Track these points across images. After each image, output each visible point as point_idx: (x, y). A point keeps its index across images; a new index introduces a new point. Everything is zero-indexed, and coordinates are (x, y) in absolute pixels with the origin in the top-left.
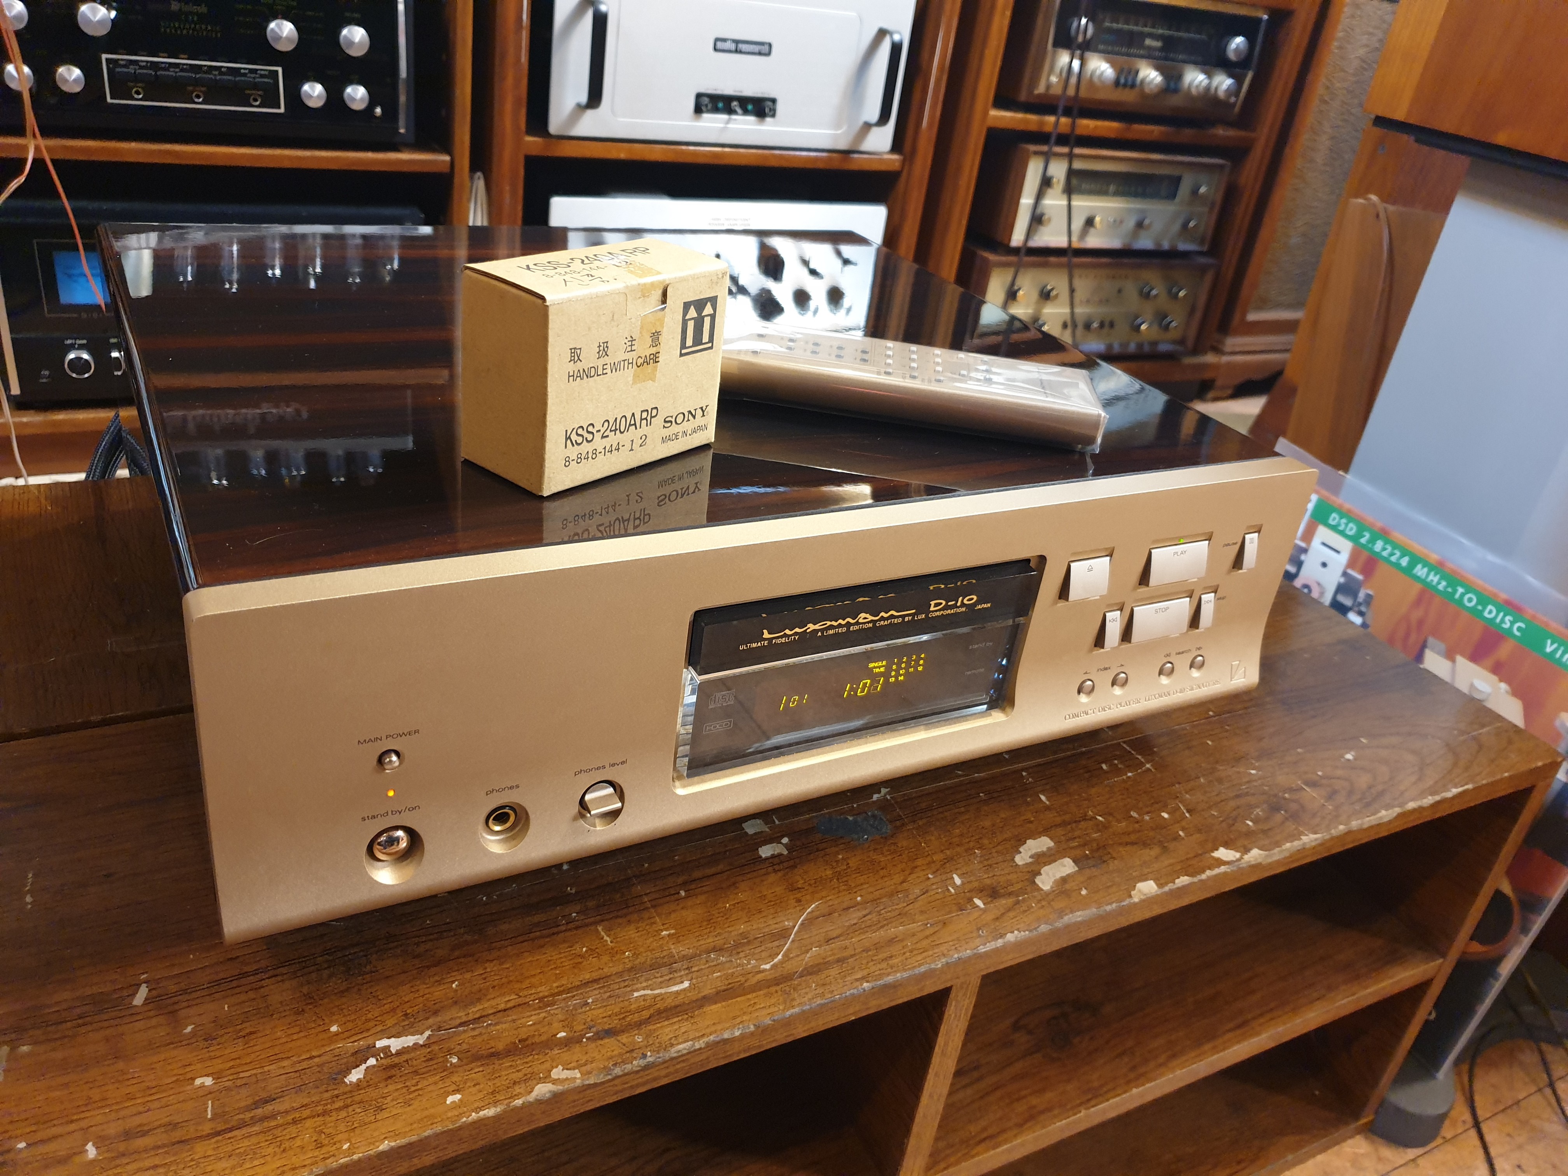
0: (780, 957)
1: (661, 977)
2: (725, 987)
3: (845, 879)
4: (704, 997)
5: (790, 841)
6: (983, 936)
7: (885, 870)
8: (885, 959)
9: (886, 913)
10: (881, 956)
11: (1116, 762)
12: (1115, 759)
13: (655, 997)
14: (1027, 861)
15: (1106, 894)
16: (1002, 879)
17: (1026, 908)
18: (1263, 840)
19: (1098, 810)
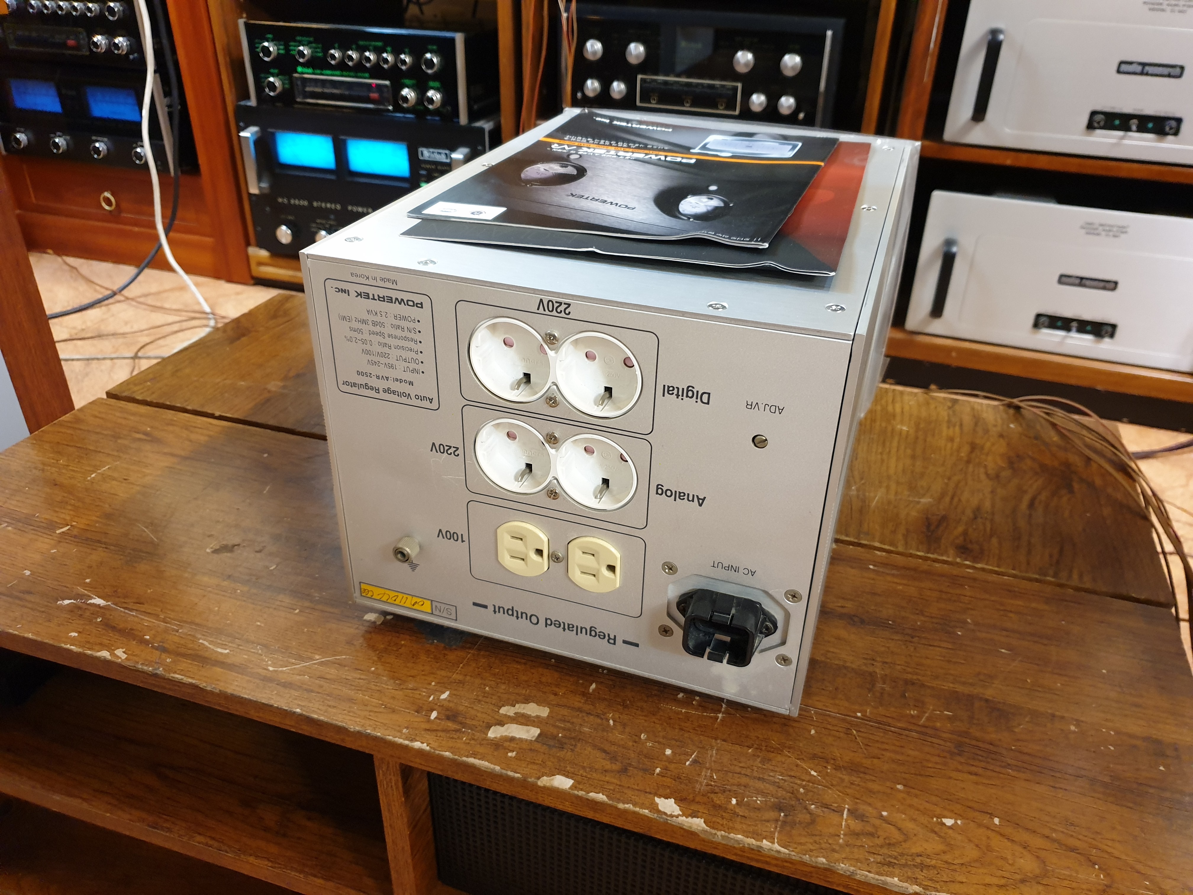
0: (284, 669)
1: (223, 641)
2: (238, 664)
3: (383, 655)
4: (223, 663)
5: (392, 619)
6: (402, 733)
7: (413, 664)
8: (330, 706)
9: (374, 685)
10: (330, 703)
13: (207, 647)
14: (508, 714)
15: (524, 765)
16: (473, 712)
17: (455, 736)
18: (723, 819)
19: (619, 717)
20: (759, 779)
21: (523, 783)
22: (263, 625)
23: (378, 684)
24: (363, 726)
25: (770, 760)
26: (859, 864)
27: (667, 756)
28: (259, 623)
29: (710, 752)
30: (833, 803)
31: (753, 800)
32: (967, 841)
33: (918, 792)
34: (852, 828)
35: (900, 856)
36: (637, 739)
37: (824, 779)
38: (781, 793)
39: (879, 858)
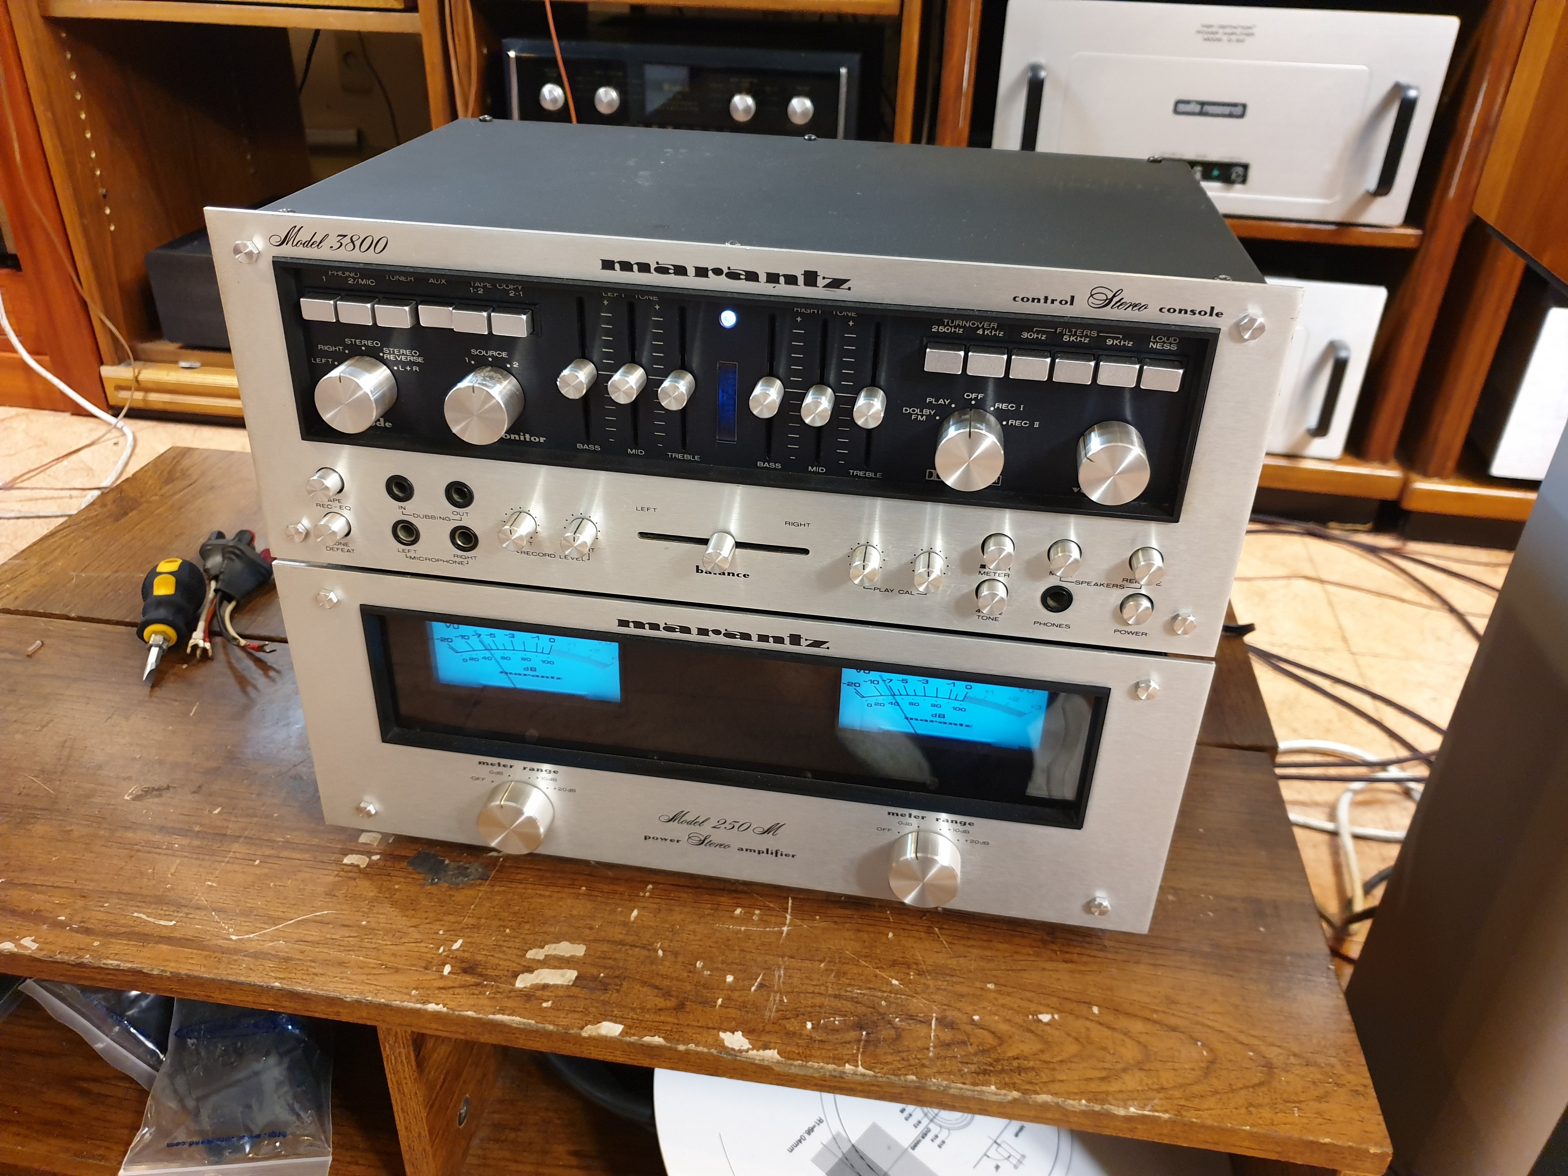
0: (252, 936)
1: (165, 911)
2: (190, 937)
3: (375, 904)
4: (169, 938)
5: (379, 859)
6: (411, 995)
7: (413, 912)
8: (316, 975)
9: (368, 942)
10: (318, 970)
11: (757, 912)
12: (760, 909)
13: (145, 921)
14: (537, 958)
15: (563, 1016)
16: (496, 961)
17: (477, 992)
18: (799, 1046)
19: (670, 946)
20: (836, 996)
21: (565, 1037)
22: (214, 885)
23: (374, 941)
24: (361, 993)
25: (845, 973)
26: (952, 1076)
27: (730, 984)
28: (210, 883)
29: (777, 974)
30: (920, 1013)
31: (832, 1021)
32: (1065, 1036)
33: (1011, 990)
34: (942, 1039)
35: (995, 1061)
36: (692, 968)
37: (907, 987)
38: (861, 1009)
39: (973, 1068)
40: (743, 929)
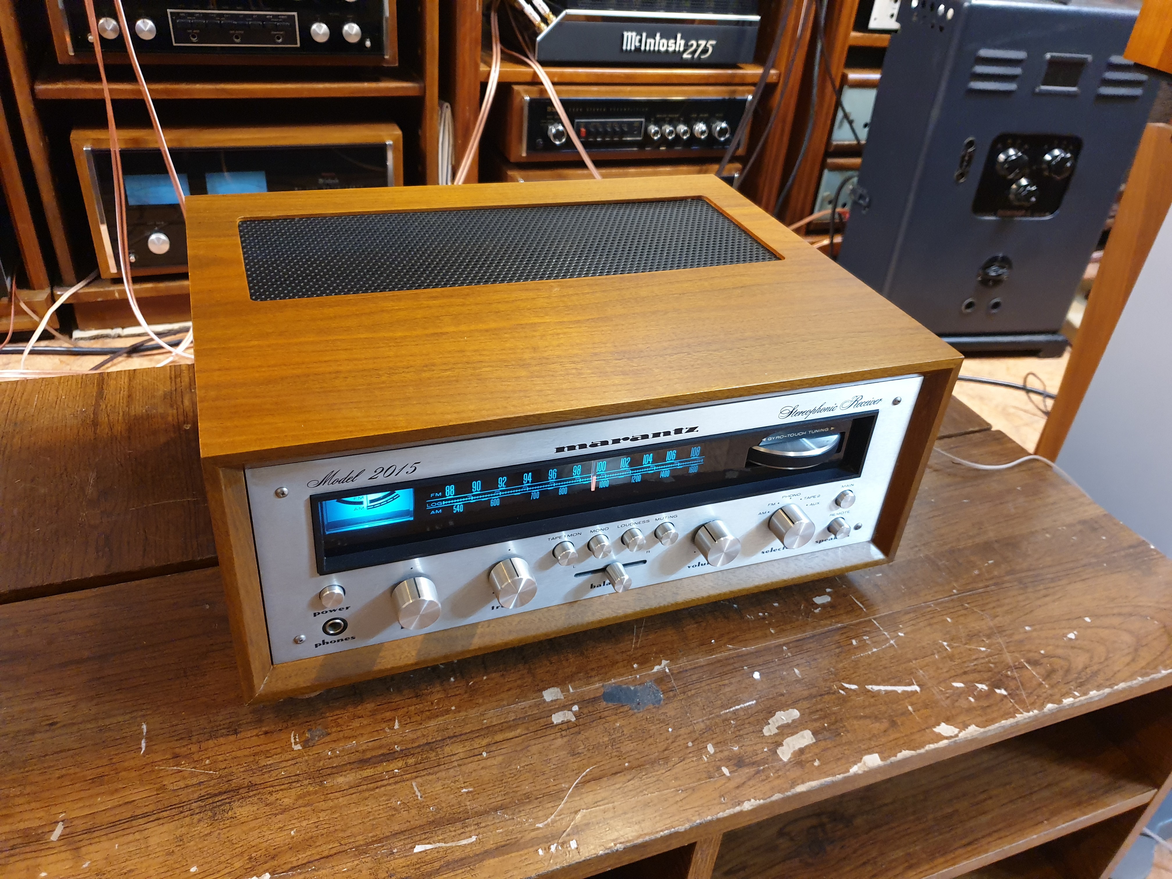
0: (553, 817)
1: (455, 831)
3: (617, 746)
4: (485, 851)
5: (580, 708)
6: (723, 804)
7: (652, 738)
9: (647, 778)
11: (865, 638)
12: (865, 635)
13: (447, 849)
14: (773, 733)
15: (836, 766)
17: (764, 777)
20: (965, 674)
23: (649, 775)
24: (688, 819)
25: (953, 656)
26: (1071, 695)
27: (902, 694)
28: (464, 790)
29: (919, 674)
30: (1015, 663)
32: (1091, 642)
33: (1039, 626)
34: (1041, 673)
35: (1079, 675)
37: (992, 649)
39: (1075, 684)
40: (870, 653)
